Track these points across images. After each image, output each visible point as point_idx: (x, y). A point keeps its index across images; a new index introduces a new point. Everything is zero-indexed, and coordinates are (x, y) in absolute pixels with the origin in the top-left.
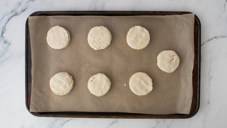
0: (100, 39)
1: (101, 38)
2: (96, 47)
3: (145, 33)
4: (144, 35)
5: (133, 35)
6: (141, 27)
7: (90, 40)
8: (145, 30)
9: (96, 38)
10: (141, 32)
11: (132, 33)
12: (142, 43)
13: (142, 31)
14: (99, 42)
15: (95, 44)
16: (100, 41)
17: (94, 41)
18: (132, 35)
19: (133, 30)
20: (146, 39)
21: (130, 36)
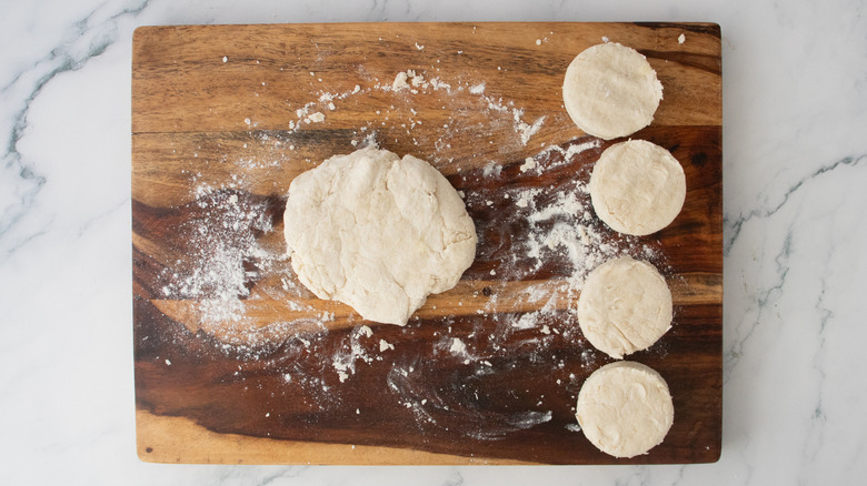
0: (631, 311)
1: (636, 310)
2: (615, 346)
3: (667, 169)
4: (665, 178)
5: (619, 176)
6: (652, 145)
7: (590, 319)
8: (667, 156)
9: (615, 312)
10: (650, 165)
11: (616, 167)
12: (654, 209)
13: (654, 161)
14: (627, 323)
15: (612, 334)
16: (632, 321)
17: (608, 325)
18: (615, 178)
19: (619, 156)
20: (672, 195)
21: (605, 181)
